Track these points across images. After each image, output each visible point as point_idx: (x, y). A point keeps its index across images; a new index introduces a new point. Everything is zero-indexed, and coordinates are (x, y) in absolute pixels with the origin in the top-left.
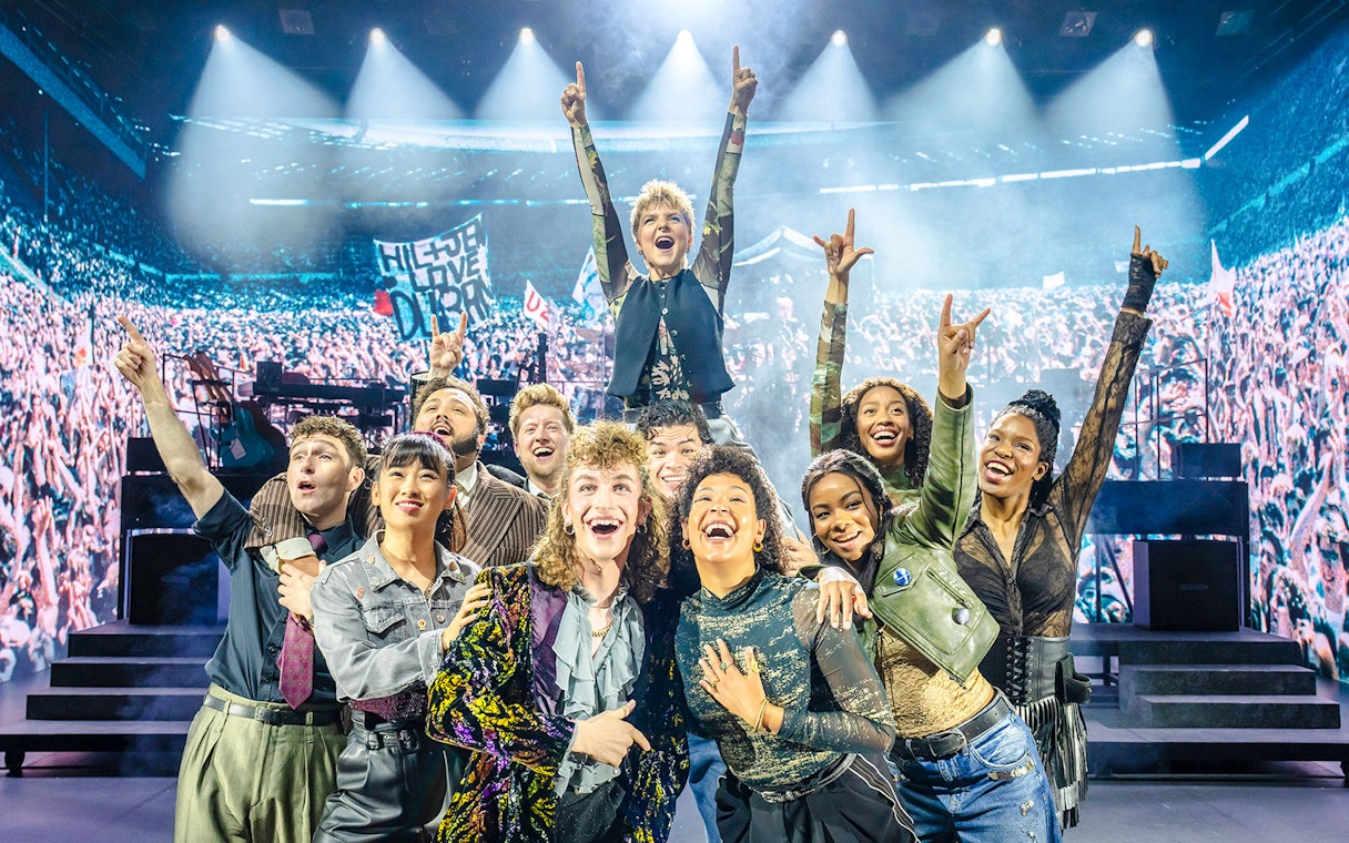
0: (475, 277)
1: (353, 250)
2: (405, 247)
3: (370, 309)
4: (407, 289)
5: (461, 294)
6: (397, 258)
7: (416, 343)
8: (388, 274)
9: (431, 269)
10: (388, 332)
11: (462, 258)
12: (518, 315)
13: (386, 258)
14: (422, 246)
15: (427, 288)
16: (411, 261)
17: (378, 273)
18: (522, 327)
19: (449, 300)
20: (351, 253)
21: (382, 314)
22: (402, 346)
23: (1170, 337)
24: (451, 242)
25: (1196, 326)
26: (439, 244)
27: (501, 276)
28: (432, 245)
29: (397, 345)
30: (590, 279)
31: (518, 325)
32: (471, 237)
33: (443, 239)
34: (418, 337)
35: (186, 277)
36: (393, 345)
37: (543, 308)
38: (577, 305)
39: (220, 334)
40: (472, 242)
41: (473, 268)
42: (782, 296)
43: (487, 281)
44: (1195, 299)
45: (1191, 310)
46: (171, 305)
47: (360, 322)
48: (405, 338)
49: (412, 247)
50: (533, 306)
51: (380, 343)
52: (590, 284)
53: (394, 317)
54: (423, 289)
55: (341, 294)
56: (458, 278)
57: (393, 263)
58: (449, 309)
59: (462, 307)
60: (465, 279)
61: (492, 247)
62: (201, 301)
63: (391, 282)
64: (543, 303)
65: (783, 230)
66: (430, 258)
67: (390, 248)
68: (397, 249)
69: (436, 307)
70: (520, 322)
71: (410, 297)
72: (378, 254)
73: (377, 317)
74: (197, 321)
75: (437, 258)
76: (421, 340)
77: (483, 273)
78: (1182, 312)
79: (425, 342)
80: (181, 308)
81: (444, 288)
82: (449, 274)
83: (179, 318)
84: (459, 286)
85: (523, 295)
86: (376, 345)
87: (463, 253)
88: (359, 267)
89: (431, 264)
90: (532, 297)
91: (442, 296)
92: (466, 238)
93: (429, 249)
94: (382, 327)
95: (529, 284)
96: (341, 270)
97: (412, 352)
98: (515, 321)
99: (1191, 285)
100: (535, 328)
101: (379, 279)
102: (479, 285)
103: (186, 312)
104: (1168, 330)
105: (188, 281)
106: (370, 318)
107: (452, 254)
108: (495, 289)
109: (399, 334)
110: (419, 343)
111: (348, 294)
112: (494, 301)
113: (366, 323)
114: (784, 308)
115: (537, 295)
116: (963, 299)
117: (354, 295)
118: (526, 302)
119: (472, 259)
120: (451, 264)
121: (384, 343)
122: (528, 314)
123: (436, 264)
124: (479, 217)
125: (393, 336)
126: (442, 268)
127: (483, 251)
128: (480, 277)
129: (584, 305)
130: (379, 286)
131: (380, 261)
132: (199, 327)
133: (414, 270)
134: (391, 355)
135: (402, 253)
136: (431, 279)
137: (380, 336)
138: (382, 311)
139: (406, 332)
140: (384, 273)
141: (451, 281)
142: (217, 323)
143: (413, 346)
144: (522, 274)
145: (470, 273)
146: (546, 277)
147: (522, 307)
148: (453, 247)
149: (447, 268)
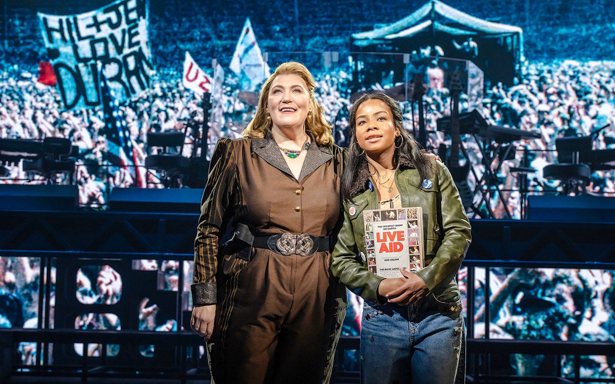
0: (136, 49)
1: (17, 22)
2: (68, 21)
3: (35, 79)
4: (69, 60)
5: (123, 64)
6: (61, 30)
7: (78, 112)
8: (51, 46)
9: (93, 41)
10: (51, 101)
11: (124, 31)
12: (177, 86)
13: (50, 31)
14: (84, 19)
15: (89, 60)
16: (74, 34)
17: (42, 45)
18: (181, 97)
19: (111, 70)
20: (15, 25)
21: (45, 84)
22: (65, 115)
24: (113, 16)
26: (102, 17)
27: (161, 47)
28: (95, 18)
29: (61, 114)
30: (246, 51)
31: (177, 95)
32: (132, 10)
33: (106, 11)
34: (81, 107)
36: (57, 114)
37: (201, 78)
38: (234, 76)
40: (133, 15)
41: (134, 40)
42: (433, 66)
43: (147, 52)
47: (24, 92)
48: (68, 108)
49: (75, 19)
50: (192, 76)
51: (44, 112)
52: (247, 56)
53: (57, 87)
54: (85, 60)
55: (6, 65)
56: (119, 50)
57: (57, 36)
58: (111, 80)
59: (124, 78)
60: (127, 51)
61: (152, 21)
63: (54, 53)
64: (202, 73)
65: (433, 3)
66: (93, 31)
67: (53, 21)
68: (61, 22)
69: (98, 76)
70: (179, 92)
71: (73, 67)
72: (41, 26)
73: (41, 87)
75: (99, 30)
76: (84, 110)
77: (143, 45)
79: (87, 111)
81: (106, 60)
82: (111, 46)
84: (120, 58)
85: (182, 66)
86: (40, 114)
87: (124, 25)
88: (23, 38)
89: (92, 37)
90: (191, 67)
91: (103, 67)
92: (127, 12)
93: (91, 21)
94: (46, 97)
95: (188, 55)
96: (6, 42)
97: (75, 121)
98: (175, 91)
100: (194, 98)
101: (42, 51)
102: (139, 56)
106: (35, 88)
107: (113, 26)
108: (155, 61)
109: (62, 104)
110: (81, 113)
111: (13, 64)
112: (154, 72)
113: (30, 93)
114: (434, 79)
115: (196, 66)
116: (609, 70)
117: (19, 65)
118: (185, 73)
119: (133, 31)
120: (112, 36)
121: (47, 112)
122: (187, 84)
123: (98, 36)
125: (56, 105)
126: (104, 40)
127: (143, 24)
128: (140, 49)
129: (240, 76)
130: (43, 57)
131: (44, 34)
133: (77, 42)
134: (54, 124)
135: (65, 26)
136: (94, 50)
137: (44, 106)
138: (47, 81)
139: (69, 102)
140: (48, 45)
141: (113, 52)
143: (76, 115)
144: (182, 46)
145: (131, 45)
146: (204, 49)
147: (181, 78)
148: (115, 20)
149: (109, 40)
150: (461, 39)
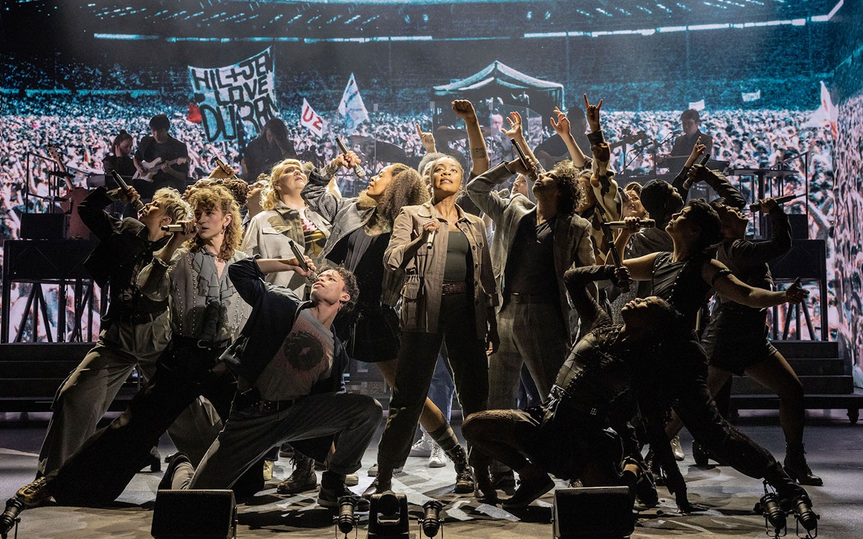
0: (265, 95)
1: (172, 73)
2: (211, 72)
3: (185, 118)
4: (212, 103)
5: (254, 107)
6: (206, 80)
7: (218, 143)
8: (198, 92)
9: (231, 89)
10: (197, 135)
11: (255, 81)
12: (297, 125)
13: (197, 80)
14: (225, 71)
15: (228, 103)
16: (216, 82)
17: (191, 91)
18: (299, 133)
19: (245, 111)
20: (170, 75)
21: (193, 122)
22: (208, 146)
23: (781, 150)
24: (247, 69)
25: (800, 142)
26: (238, 70)
27: (284, 94)
28: (233, 70)
29: (205, 145)
30: (351, 98)
31: (296, 132)
32: (262, 65)
33: (241, 66)
34: (221, 140)
35: (44, 92)
36: (201, 145)
37: (315, 119)
38: (341, 117)
39: (70, 135)
40: (263, 69)
41: (263, 88)
42: (495, 113)
43: (273, 98)
44: (800, 122)
45: (797, 130)
46: (32, 113)
47: (176, 127)
48: (211, 140)
49: (217, 71)
50: (308, 117)
51: (192, 144)
52: (351, 102)
53: (202, 124)
54: (224, 104)
55: (162, 106)
56: (252, 95)
57: (203, 84)
58: (245, 119)
59: (255, 117)
60: (257, 97)
61: (277, 74)
62: (55, 111)
63: (200, 97)
64: (315, 115)
65: (496, 64)
66: (231, 81)
67: (200, 72)
68: (206, 72)
69: (234, 116)
70: (297, 129)
71: (215, 109)
72: (191, 77)
73: (189, 123)
74: (52, 125)
75: (236, 80)
76: (223, 142)
77: (270, 92)
78: (790, 131)
79: (226, 143)
80: (40, 115)
81: (241, 103)
82: (245, 92)
83: (38, 122)
84: (252, 102)
85: (301, 109)
87: (255, 77)
88: (176, 86)
89: (231, 85)
90: (307, 110)
91: (239, 109)
92: (258, 66)
93: (230, 73)
94: (193, 131)
95: (305, 100)
96: (163, 88)
97: (216, 151)
98: (294, 128)
99: (797, 112)
100: (309, 134)
101: (191, 96)
102: (267, 101)
103: (44, 118)
104: (780, 145)
105: (45, 95)
106: (185, 124)
107: (247, 77)
108: (279, 104)
109: (206, 137)
110: (221, 144)
111: (168, 106)
112: (279, 113)
113: (181, 128)
114: (496, 122)
115: (311, 109)
116: (629, 118)
117: (172, 107)
118: (303, 115)
119: (262, 81)
120: (246, 85)
121: (194, 143)
122: (304, 123)
123: (235, 84)
124: (268, 50)
125: (201, 138)
126: (239, 88)
127: (270, 77)
128: (268, 94)
129: (346, 117)
130: (191, 100)
131: (193, 82)
132: (53, 129)
133: (218, 89)
134: (200, 153)
135: (209, 76)
136: (231, 96)
137: (192, 138)
138: (194, 119)
139: (211, 136)
140: (195, 91)
141: (246, 98)
142: (67, 127)
143: (216, 146)
144: (300, 94)
145: (261, 92)
146: (318, 96)
147: (300, 118)
148: (248, 72)
149: (244, 88)
150: (517, 92)
